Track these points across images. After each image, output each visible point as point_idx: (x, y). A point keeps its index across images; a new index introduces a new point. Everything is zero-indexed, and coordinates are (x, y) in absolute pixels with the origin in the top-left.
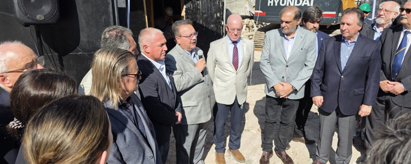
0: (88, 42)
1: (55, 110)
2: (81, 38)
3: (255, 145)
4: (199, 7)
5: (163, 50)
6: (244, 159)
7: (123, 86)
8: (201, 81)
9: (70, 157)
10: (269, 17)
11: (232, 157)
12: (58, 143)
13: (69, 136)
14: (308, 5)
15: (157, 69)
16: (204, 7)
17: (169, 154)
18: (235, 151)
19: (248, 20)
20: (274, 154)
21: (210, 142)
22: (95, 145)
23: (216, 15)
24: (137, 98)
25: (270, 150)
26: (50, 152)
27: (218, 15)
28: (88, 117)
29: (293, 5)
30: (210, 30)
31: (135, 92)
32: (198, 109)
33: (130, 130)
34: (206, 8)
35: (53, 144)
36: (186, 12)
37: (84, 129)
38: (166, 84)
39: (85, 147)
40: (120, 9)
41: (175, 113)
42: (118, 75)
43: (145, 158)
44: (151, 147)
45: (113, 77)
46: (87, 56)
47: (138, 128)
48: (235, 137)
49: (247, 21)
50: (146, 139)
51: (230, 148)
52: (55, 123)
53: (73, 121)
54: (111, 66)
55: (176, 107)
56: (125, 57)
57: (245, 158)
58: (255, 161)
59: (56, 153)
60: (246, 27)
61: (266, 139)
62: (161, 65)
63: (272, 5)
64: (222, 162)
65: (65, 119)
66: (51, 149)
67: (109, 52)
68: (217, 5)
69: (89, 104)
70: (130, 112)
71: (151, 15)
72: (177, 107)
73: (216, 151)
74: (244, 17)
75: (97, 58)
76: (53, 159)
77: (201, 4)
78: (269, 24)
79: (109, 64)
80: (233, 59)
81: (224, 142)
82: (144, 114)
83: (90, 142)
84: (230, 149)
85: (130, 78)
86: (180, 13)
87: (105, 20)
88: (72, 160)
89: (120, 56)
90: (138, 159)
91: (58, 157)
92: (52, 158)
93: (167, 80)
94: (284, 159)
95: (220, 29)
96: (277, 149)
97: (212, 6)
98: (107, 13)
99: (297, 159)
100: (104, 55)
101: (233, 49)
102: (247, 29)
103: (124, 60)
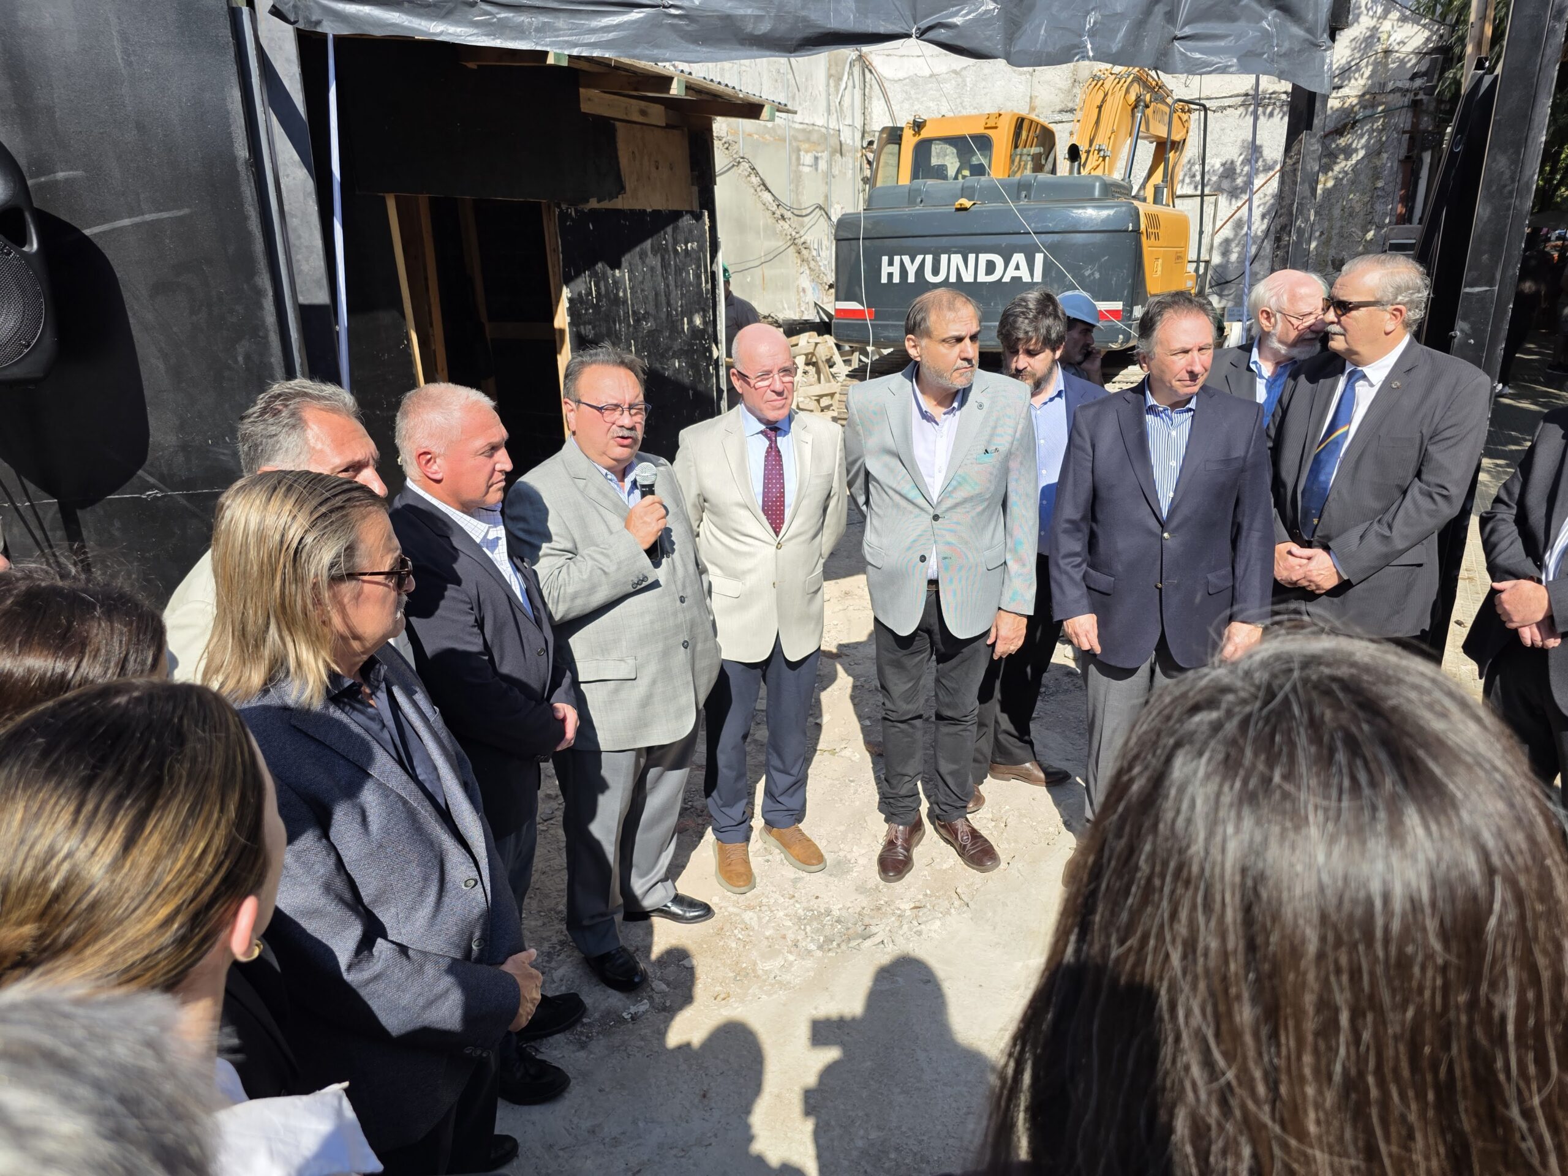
0: (184, 447)
1: (35, 755)
2: (151, 431)
3: (857, 803)
4: (621, 294)
5: (494, 470)
6: (820, 859)
7: (337, 621)
8: (644, 584)
9: (106, 936)
10: (887, 326)
11: (777, 855)
12: (54, 885)
13: (97, 859)
14: (1024, 280)
15: (474, 541)
16: (643, 290)
17: (538, 863)
18: (788, 832)
19: (810, 337)
20: (927, 832)
21: (692, 806)
22: (207, 883)
23: (690, 322)
24: (400, 661)
25: (911, 818)
26: (21, 923)
27: (698, 321)
28: (171, 778)
29: (972, 280)
30: (668, 379)
31: (391, 641)
32: (639, 690)
33: (381, 785)
34: (647, 297)
35: (32, 892)
36: (572, 311)
37: (155, 826)
38: (510, 597)
39: (165, 895)
40: (307, 312)
41: (552, 709)
42: (316, 576)
43: (449, 886)
44: (469, 842)
45: (294, 586)
46: (184, 502)
47: (414, 777)
48: (783, 781)
49: (806, 340)
50: (445, 816)
51: (767, 822)
52: (35, 809)
53: (110, 797)
54: (285, 547)
55: (556, 684)
56: (342, 508)
57: (826, 856)
58: (862, 861)
59: (45, 925)
60: (807, 364)
61: (894, 782)
62: (487, 526)
63: (896, 279)
64: (739, 875)
65: (76, 793)
66: (23, 912)
67: (275, 489)
68: (690, 284)
69: (176, 720)
70: (378, 718)
71: (431, 325)
72: (559, 685)
73: (718, 839)
74: (793, 329)
75: (228, 514)
76: (34, 950)
77: (630, 280)
78: (890, 350)
79: (277, 537)
80: (764, 492)
81: (745, 801)
82: (432, 720)
83: (185, 872)
84: (769, 824)
85: (366, 586)
86: (550, 316)
87: (248, 357)
88: (112, 949)
89: (321, 504)
90: (421, 893)
91: (54, 940)
92: (28, 946)
93: (517, 585)
94: (965, 846)
95: (708, 376)
96: (938, 811)
97: (672, 287)
98: (256, 330)
99: (1009, 843)
100: (258, 502)
101: (763, 454)
102: (811, 369)
103: (337, 520)
